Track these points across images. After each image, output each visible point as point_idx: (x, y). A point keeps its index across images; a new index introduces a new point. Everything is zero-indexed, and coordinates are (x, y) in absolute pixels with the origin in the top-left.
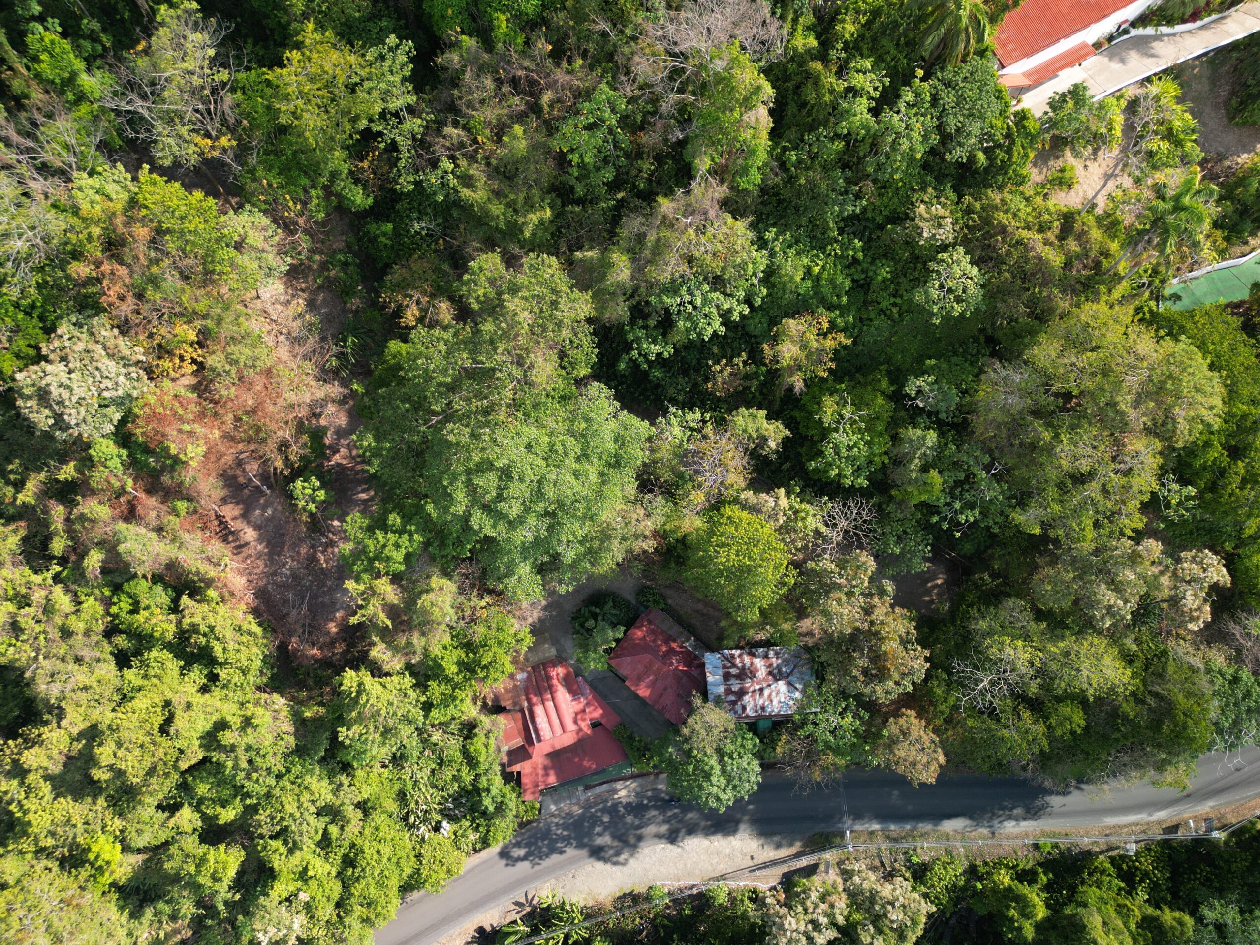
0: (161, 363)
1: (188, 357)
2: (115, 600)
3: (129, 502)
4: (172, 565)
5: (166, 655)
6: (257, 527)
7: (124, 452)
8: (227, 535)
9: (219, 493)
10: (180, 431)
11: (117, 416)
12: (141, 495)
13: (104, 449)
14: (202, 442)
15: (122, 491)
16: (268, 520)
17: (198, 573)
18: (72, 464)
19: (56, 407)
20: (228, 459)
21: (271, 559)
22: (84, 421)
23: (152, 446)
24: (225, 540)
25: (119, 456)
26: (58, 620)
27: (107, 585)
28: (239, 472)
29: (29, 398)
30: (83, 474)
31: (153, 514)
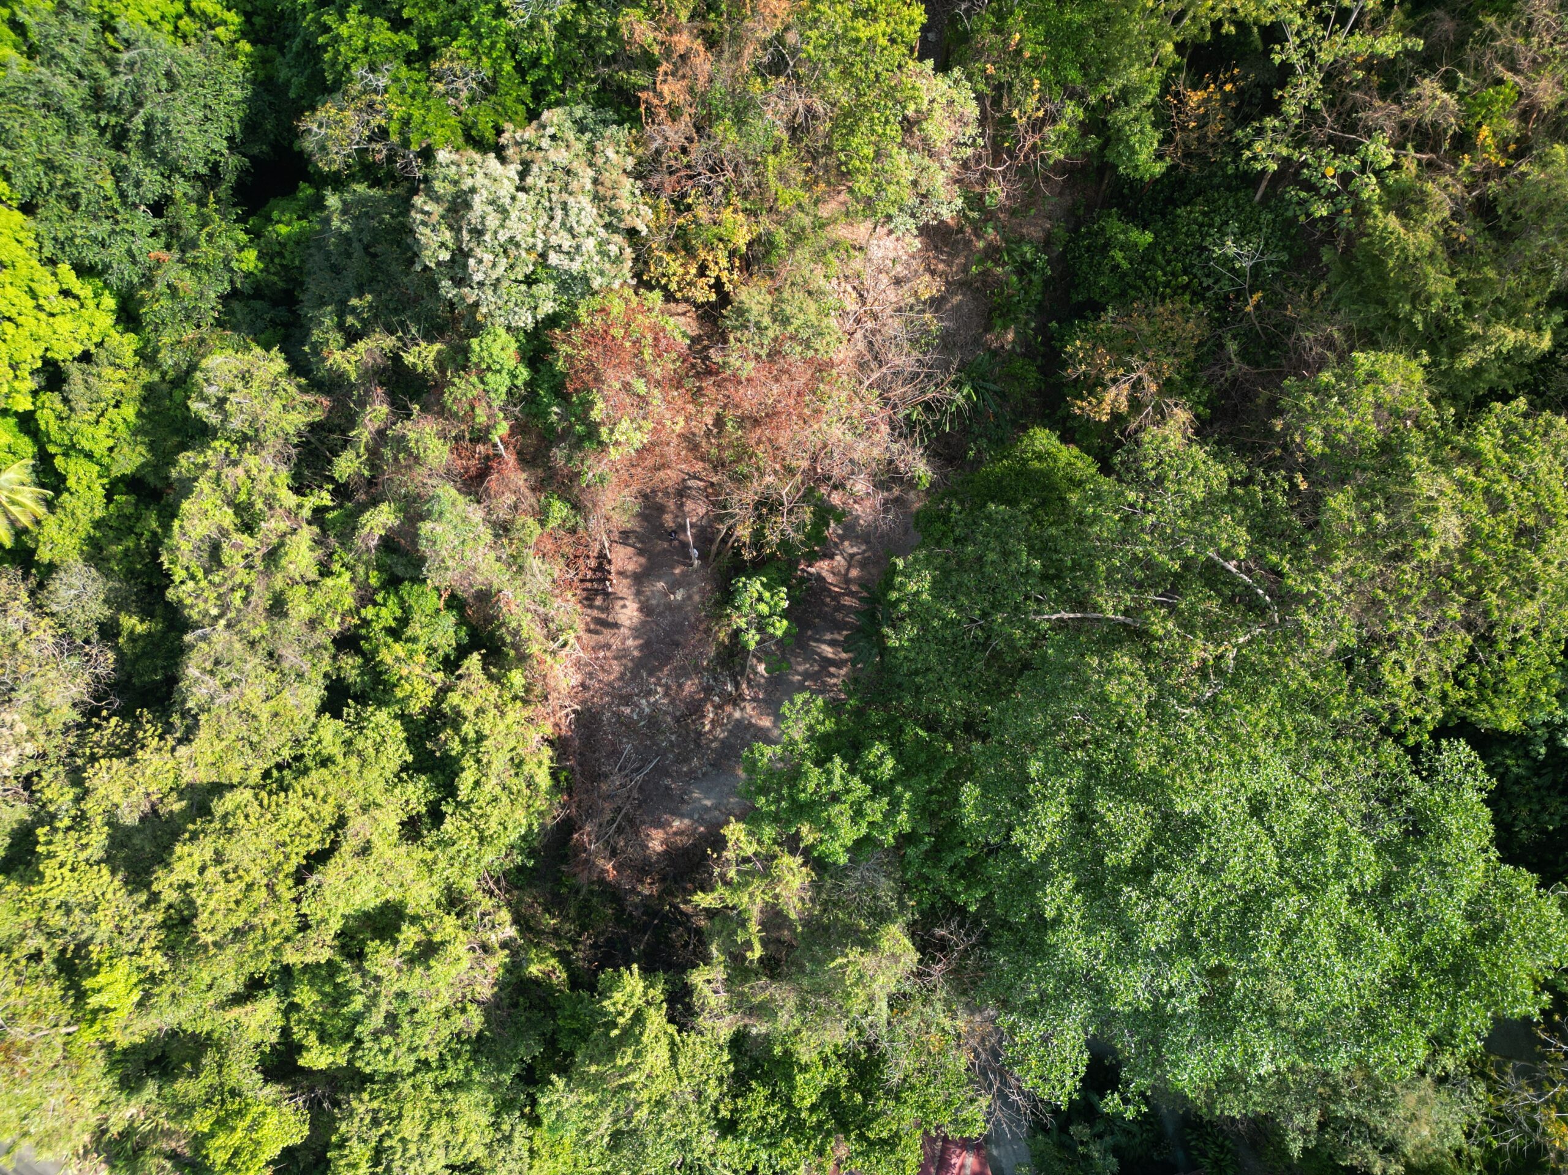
0: (667, 258)
1: (713, 273)
2: (379, 598)
3: (487, 458)
4: (486, 596)
5: (397, 731)
6: (645, 609)
7: (524, 374)
8: (596, 592)
9: (623, 521)
10: (627, 387)
11: (547, 308)
12: (510, 458)
13: (496, 349)
14: (649, 425)
15: (481, 436)
16: (670, 607)
17: (516, 633)
18: (437, 346)
19: (466, 236)
20: (671, 476)
21: (635, 672)
22: (496, 284)
23: (570, 387)
24: (588, 600)
25: (514, 376)
26: (279, 583)
27: (379, 568)
28: (671, 505)
29: (437, 199)
30: (443, 372)
31: (509, 499)
